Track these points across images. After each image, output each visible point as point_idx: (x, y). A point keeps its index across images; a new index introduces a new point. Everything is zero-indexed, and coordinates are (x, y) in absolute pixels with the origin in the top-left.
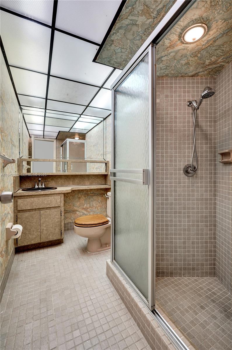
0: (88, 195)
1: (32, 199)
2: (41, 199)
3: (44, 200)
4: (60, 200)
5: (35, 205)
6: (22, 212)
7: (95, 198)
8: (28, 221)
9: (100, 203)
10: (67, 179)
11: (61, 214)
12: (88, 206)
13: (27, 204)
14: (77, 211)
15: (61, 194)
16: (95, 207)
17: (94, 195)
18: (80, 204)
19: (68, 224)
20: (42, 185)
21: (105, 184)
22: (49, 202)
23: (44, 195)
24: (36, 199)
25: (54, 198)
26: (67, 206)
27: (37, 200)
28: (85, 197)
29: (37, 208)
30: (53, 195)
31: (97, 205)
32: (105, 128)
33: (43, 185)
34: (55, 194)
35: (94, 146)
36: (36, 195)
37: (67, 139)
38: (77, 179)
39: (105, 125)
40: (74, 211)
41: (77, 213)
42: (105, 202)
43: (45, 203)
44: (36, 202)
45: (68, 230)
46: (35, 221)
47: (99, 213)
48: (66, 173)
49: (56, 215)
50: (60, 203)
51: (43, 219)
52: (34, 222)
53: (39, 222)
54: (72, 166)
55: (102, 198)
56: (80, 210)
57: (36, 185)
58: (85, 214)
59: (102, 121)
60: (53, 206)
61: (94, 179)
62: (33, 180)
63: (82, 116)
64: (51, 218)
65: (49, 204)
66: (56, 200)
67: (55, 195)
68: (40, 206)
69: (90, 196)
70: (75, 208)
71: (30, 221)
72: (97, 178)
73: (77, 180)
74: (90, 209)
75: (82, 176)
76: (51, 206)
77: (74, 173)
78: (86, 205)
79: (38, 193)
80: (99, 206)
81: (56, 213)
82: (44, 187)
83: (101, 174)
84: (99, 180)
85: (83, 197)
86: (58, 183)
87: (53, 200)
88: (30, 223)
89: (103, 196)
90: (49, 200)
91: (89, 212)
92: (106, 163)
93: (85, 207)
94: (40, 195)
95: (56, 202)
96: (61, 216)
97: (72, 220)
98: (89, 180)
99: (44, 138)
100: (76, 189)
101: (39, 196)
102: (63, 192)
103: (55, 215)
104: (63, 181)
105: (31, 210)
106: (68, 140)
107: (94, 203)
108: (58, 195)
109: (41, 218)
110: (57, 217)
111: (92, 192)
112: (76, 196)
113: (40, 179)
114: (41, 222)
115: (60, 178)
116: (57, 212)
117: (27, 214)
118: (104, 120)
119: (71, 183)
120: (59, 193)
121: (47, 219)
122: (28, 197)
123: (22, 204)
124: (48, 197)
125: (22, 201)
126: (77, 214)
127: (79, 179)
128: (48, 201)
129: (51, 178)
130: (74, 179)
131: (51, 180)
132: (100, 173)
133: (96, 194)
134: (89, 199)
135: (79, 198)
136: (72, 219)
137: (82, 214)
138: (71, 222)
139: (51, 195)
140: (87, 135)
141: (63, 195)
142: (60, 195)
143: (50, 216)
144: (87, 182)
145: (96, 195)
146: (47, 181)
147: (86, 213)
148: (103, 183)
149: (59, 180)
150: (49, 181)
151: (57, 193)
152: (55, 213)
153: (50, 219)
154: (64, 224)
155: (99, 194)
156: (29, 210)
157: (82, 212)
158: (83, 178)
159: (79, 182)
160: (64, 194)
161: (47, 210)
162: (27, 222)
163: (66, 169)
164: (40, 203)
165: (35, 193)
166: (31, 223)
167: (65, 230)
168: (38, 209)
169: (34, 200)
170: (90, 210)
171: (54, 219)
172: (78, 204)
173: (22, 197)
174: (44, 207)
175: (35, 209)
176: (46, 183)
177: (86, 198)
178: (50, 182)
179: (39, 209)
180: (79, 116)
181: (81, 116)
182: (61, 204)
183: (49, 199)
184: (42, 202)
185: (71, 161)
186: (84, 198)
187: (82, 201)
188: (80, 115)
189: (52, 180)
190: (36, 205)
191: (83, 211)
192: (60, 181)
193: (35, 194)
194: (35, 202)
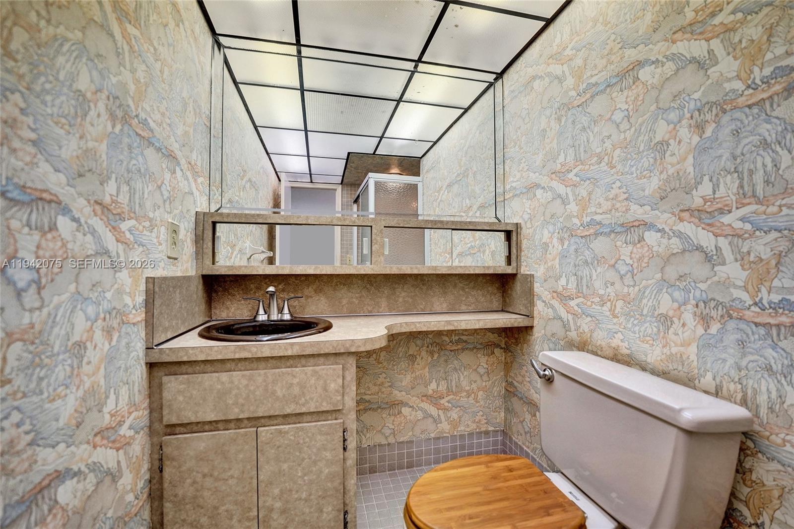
0: (441, 347)
1: (224, 377)
2: (261, 375)
3: (273, 382)
4: (340, 381)
5: (236, 404)
6: (182, 429)
7: (466, 358)
8: (206, 471)
9: (485, 378)
10: (369, 290)
11: (345, 440)
12: (443, 387)
13: (204, 400)
14: (402, 404)
15: (345, 357)
16: (467, 391)
17: (463, 349)
18: (415, 378)
19: (372, 449)
20: (281, 311)
21: (502, 311)
22: (296, 390)
23: (272, 358)
24: (238, 378)
25: (316, 372)
26: (370, 385)
27: (245, 382)
28: (432, 353)
29: (246, 415)
30: (312, 360)
31: (474, 386)
32: (499, 108)
33: (286, 310)
34: (319, 355)
35: (449, 186)
36: (240, 360)
37: (370, 174)
38: (403, 288)
39: (499, 99)
40: (394, 406)
41: (405, 411)
42: (502, 373)
43: (279, 393)
44: (238, 388)
45: (373, 471)
46: (236, 473)
47: (481, 413)
48: (368, 269)
49: (325, 450)
50: (339, 398)
51: (268, 463)
52: (232, 477)
53: (252, 478)
54: (386, 240)
55: (492, 359)
56: (414, 401)
57: (261, 311)
58: (431, 416)
59: (491, 85)
60: (312, 410)
61: (463, 289)
62: (255, 293)
63: (421, 67)
64: (303, 459)
65: (295, 400)
66: (325, 381)
67: (322, 359)
68: (257, 407)
69: (447, 353)
70: (399, 395)
71: (216, 474)
72: (473, 288)
73: (403, 295)
74: (449, 398)
75: (422, 280)
76: (304, 410)
77: (394, 270)
78: (433, 385)
79: (250, 351)
80: (479, 389)
81: (323, 438)
82: (287, 317)
83: (491, 272)
84: (481, 296)
85: (424, 353)
86: (340, 302)
87: (313, 381)
88: (217, 479)
89: (493, 353)
90: (295, 381)
91: (446, 409)
92: (508, 234)
93: (430, 392)
94: (259, 359)
95: (325, 389)
96: (345, 449)
97: (386, 438)
98: (445, 293)
99: (311, 182)
100: (404, 330)
101: (255, 365)
102: (353, 350)
103: (319, 449)
104: (357, 298)
105: (220, 426)
106: (373, 178)
107: (462, 379)
108: (332, 359)
109: (261, 459)
110: (328, 455)
111: (455, 338)
112: (401, 350)
113: (271, 289)
114: (261, 478)
115: (344, 285)
116: (328, 434)
117: (201, 442)
118: (496, 79)
119: (384, 303)
120: (336, 354)
121: (285, 466)
122: (209, 367)
123: (181, 398)
124: (291, 366)
125: (181, 383)
126: (405, 417)
127: (412, 289)
128: (292, 384)
129: (315, 287)
130: (394, 289)
131: (315, 291)
132: (488, 268)
133: (471, 346)
134: (446, 361)
135: (412, 358)
136: (387, 432)
137: (420, 415)
138: (384, 442)
139: (303, 361)
140: (424, 161)
141: (352, 362)
142: (341, 360)
143: (298, 454)
144: (439, 303)
145: (472, 350)
146: (300, 295)
147: (433, 411)
148: (496, 305)
149: (343, 292)
150: (308, 297)
151: (327, 351)
152: (319, 437)
153: (299, 465)
154: (360, 450)
155: (479, 346)
156: (213, 425)
157: (421, 409)
158: (425, 288)
159: (410, 300)
160: (357, 354)
161: (287, 427)
162: (204, 476)
163: (366, 251)
164: (257, 393)
165: (235, 353)
166: (220, 480)
167: (360, 473)
168: (248, 419)
169: (232, 382)
170: (448, 402)
171: (315, 463)
172: (406, 380)
173: (184, 368)
174: (272, 413)
175: (238, 420)
176: (295, 303)
177: (435, 358)
178: (310, 300)
179: (255, 421)
180: (410, 66)
181: (416, 67)
182: (346, 398)
183: (294, 376)
184: (266, 390)
185: (384, 224)
186: (430, 359)
187: (422, 367)
188: (414, 64)
189: (318, 291)
190: (241, 401)
191: (425, 405)
192: (346, 296)
193: (237, 356)
194: (234, 392)
